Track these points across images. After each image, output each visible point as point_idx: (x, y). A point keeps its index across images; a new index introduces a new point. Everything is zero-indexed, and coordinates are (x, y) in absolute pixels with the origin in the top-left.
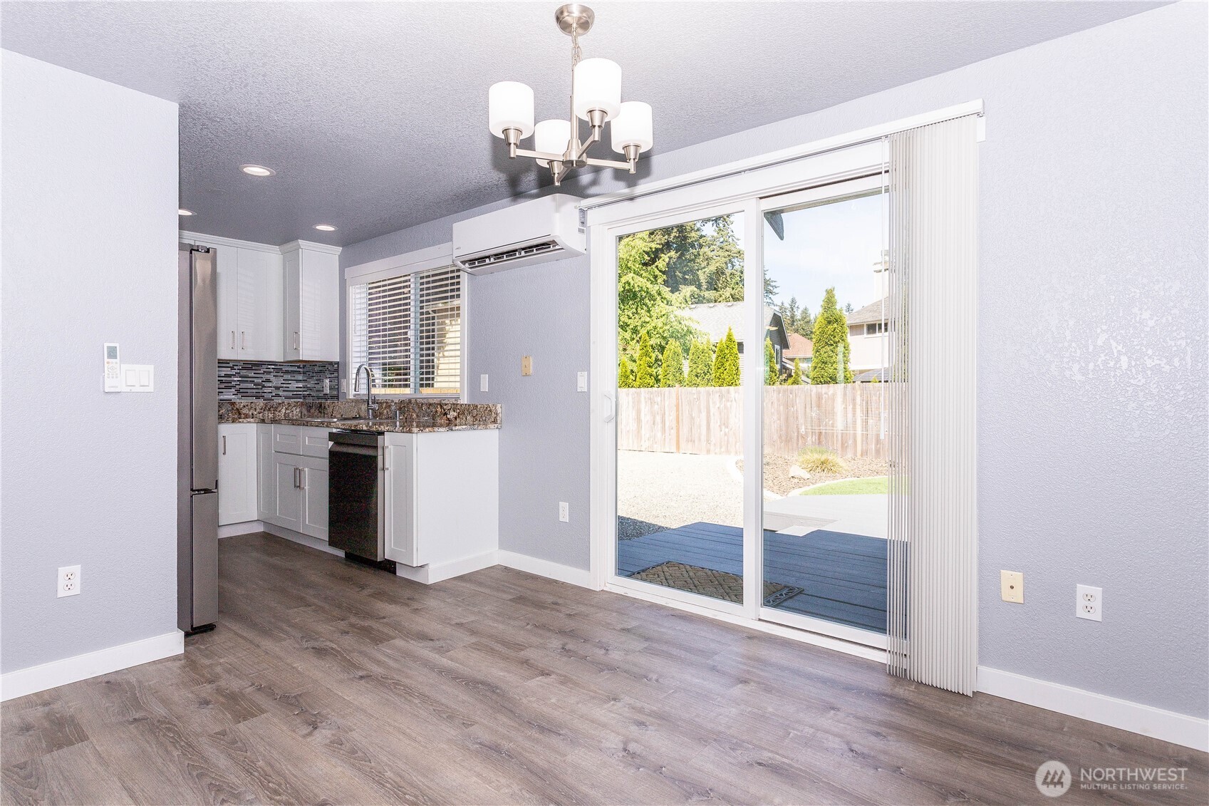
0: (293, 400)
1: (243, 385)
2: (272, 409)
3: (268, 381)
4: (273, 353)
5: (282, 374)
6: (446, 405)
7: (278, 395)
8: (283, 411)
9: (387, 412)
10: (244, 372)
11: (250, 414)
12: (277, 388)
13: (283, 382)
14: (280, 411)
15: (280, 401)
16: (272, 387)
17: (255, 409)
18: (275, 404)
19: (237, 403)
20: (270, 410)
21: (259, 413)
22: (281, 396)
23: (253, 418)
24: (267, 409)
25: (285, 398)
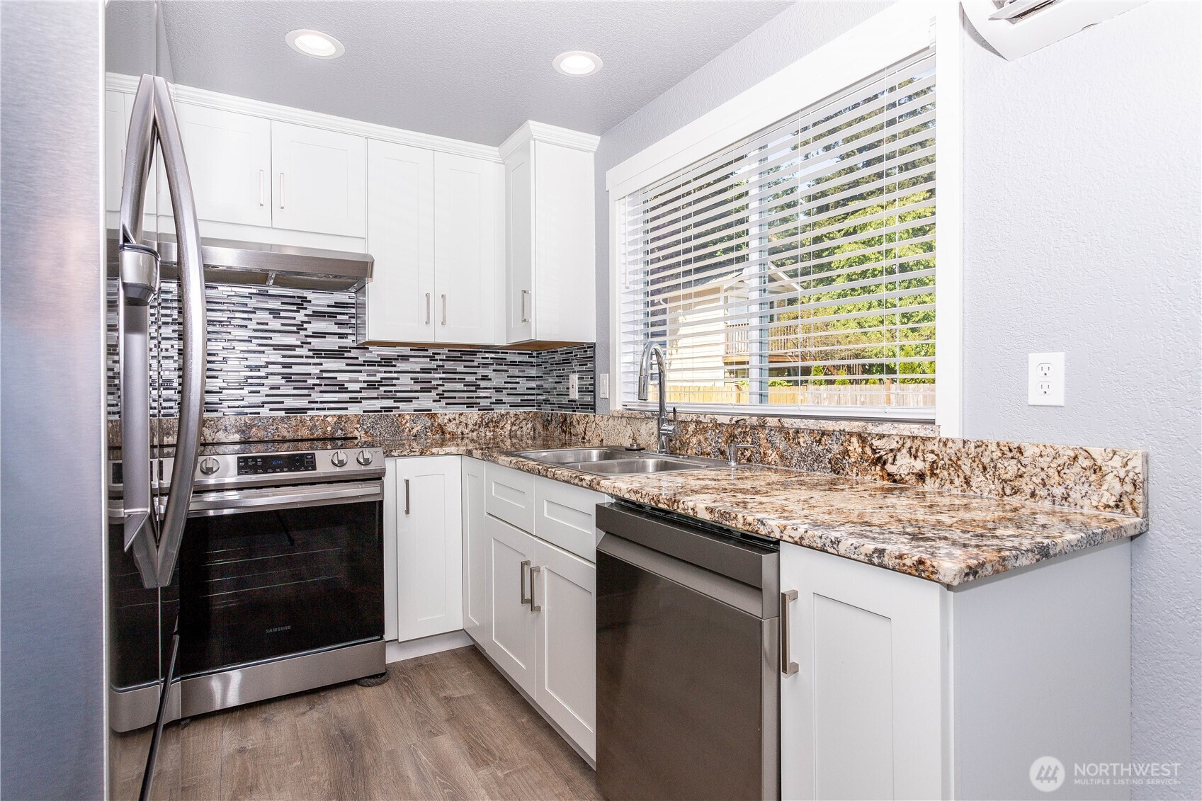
0: (522, 410)
1: (448, 386)
2: (491, 424)
3: (485, 378)
4: (492, 333)
5: (506, 368)
6: (881, 437)
7: (499, 402)
8: (508, 427)
9: (700, 442)
10: (449, 365)
11: (459, 432)
12: (498, 390)
13: (509, 380)
14: (502, 428)
15: (503, 412)
16: (490, 388)
17: (466, 424)
18: (495, 416)
19: (439, 415)
20: (488, 426)
21: (473, 432)
22: (505, 403)
23: (462, 438)
24: (484, 424)
25: (510, 406)
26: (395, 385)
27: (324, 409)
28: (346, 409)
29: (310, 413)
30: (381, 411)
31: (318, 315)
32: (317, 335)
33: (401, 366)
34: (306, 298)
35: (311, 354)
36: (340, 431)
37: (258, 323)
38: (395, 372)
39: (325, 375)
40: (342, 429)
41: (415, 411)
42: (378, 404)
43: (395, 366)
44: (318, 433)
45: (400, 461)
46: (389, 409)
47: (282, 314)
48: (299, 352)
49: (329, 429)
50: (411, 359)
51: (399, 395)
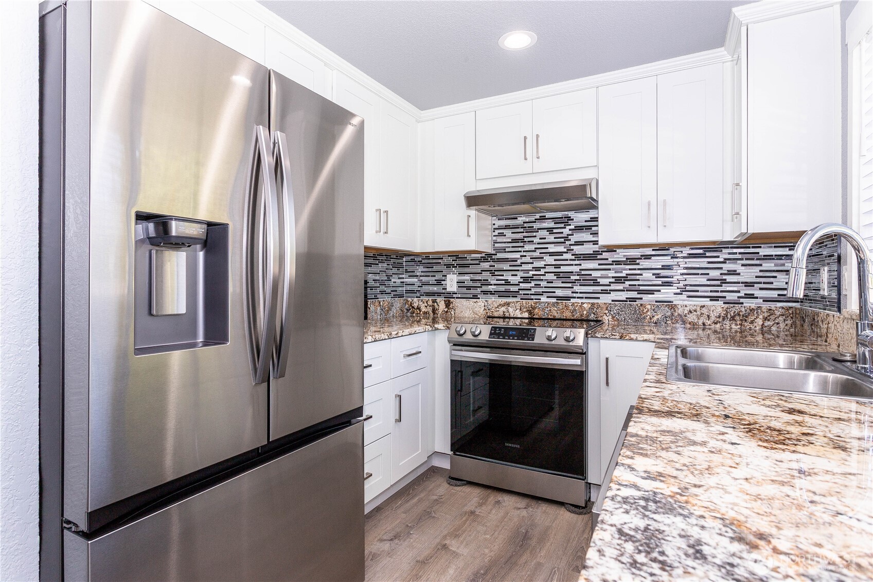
0: (779, 305)
1: (691, 281)
2: (737, 318)
3: (733, 273)
5: (758, 262)
7: (751, 296)
10: (691, 262)
11: (700, 323)
12: (748, 284)
13: (762, 274)
14: (752, 322)
15: (753, 306)
16: (739, 283)
17: (708, 316)
18: (743, 309)
19: (679, 307)
20: (734, 320)
21: (716, 323)
22: (757, 298)
23: (704, 330)
24: (729, 317)
25: (764, 301)
26: (638, 280)
27: (582, 298)
28: (599, 298)
29: (573, 300)
30: (627, 301)
31: (579, 229)
32: (578, 243)
33: (645, 263)
34: (570, 217)
35: (573, 257)
36: (593, 315)
37: (540, 239)
38: (639, 269)
39: (583, 272)
40: (594, 314)
41: (656, 302)
42: (623, 296)
43: (638, 264)
44: (577, 315)
45: (603, 342)
46: (633, 300)
47: (555, 231)
48: (565, 256)
49: (585, 312)
50: (653, 258)
51: (641, 288)
